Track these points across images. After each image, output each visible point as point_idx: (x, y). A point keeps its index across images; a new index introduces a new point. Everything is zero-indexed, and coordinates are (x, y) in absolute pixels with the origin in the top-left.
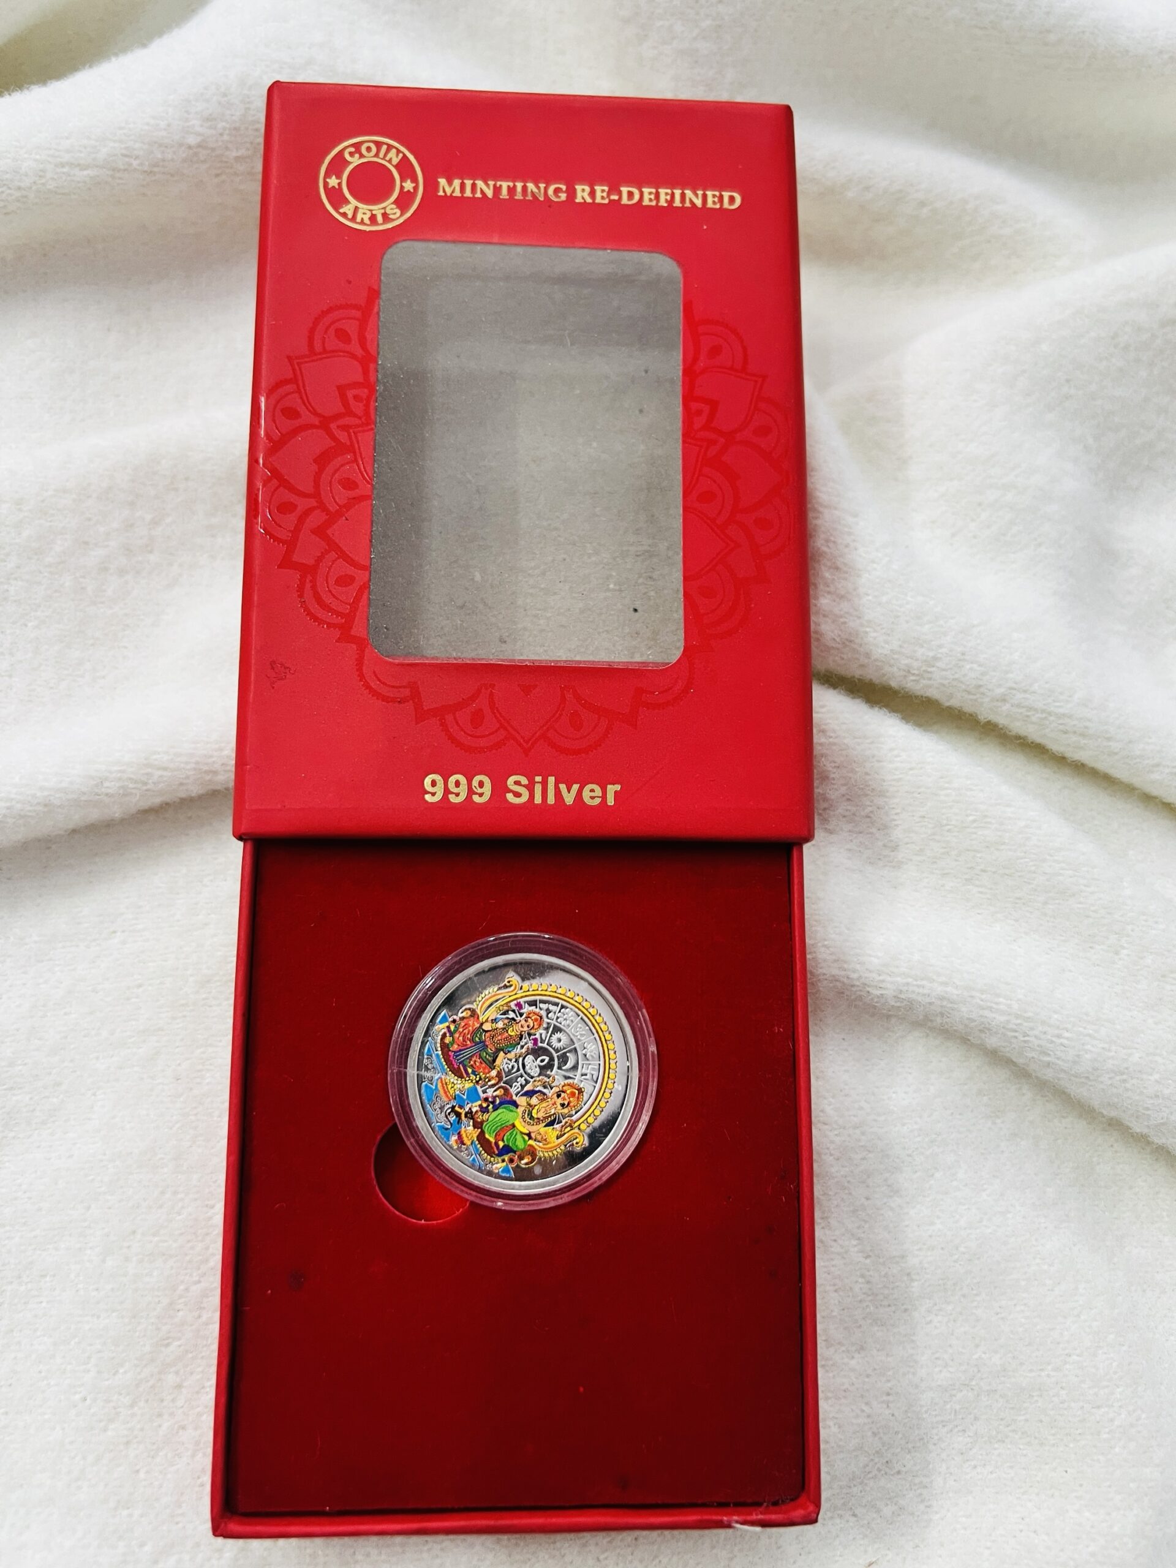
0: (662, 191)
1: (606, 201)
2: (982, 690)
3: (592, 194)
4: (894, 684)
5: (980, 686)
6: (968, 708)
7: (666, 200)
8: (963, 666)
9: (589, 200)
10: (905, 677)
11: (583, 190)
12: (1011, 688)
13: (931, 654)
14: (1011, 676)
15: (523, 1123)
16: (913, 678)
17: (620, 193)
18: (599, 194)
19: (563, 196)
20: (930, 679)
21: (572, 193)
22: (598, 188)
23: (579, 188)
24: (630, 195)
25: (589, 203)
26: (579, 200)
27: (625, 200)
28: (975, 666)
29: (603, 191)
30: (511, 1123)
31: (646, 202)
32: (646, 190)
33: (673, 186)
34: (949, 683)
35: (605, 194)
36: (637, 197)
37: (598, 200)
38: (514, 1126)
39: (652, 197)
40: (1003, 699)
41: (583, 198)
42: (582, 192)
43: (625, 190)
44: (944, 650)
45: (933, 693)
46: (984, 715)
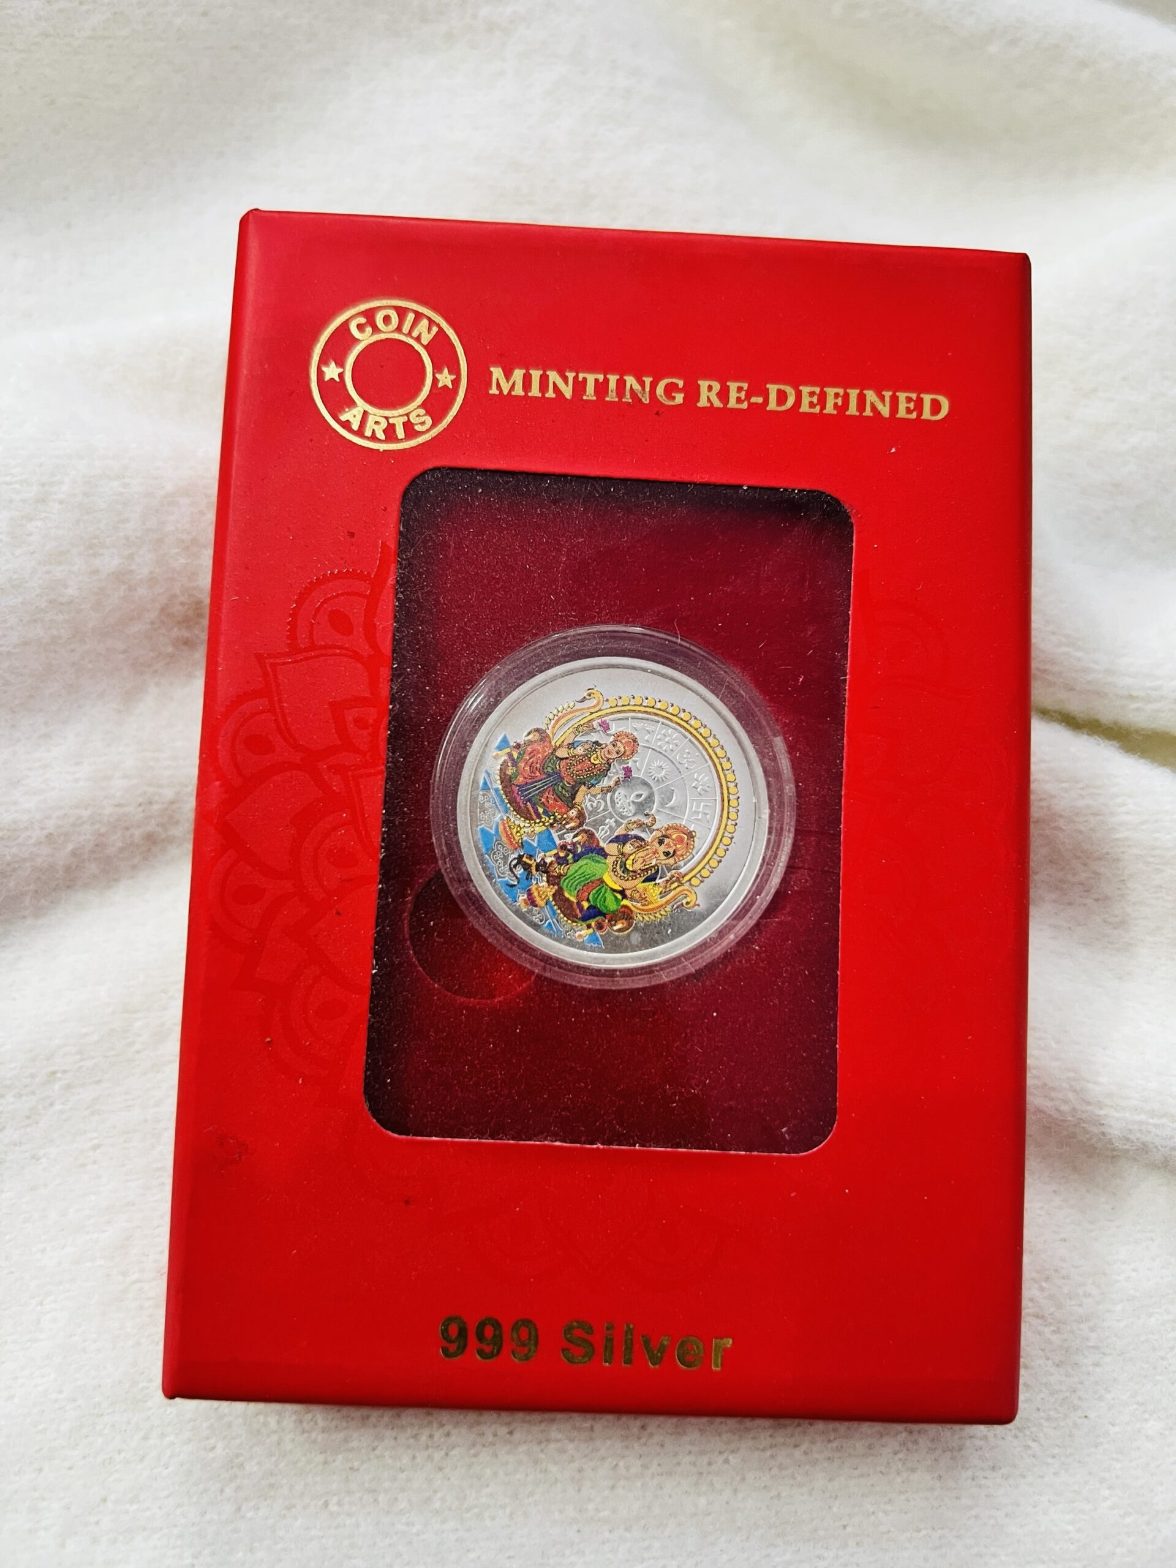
0: (830, 391)
1: (745, 405)
3: (724, 395)
7: (835, 405)
9: (717, 403)
11: (710, 388)
15: (615, 877)
17: (766, 395)
18: (733, 395)
19: (679, 398)
21: (692, 394)
22: (733, 386)
23: (704, 384)
24: (782, 397)
25: (718, 409)
26: (703, 403)
27: (772, 405)
29: (740, 389)
30: (598, 877)
31: (805, 408)
32: (805, 390)
33: (846, 383)
35: (743, 395)
36: (791, 401)
37: (732, 403)
38: (601, 881)
39: (815, 400)
41: (709, 399)
42: (708, 393)
43: (773, 389)
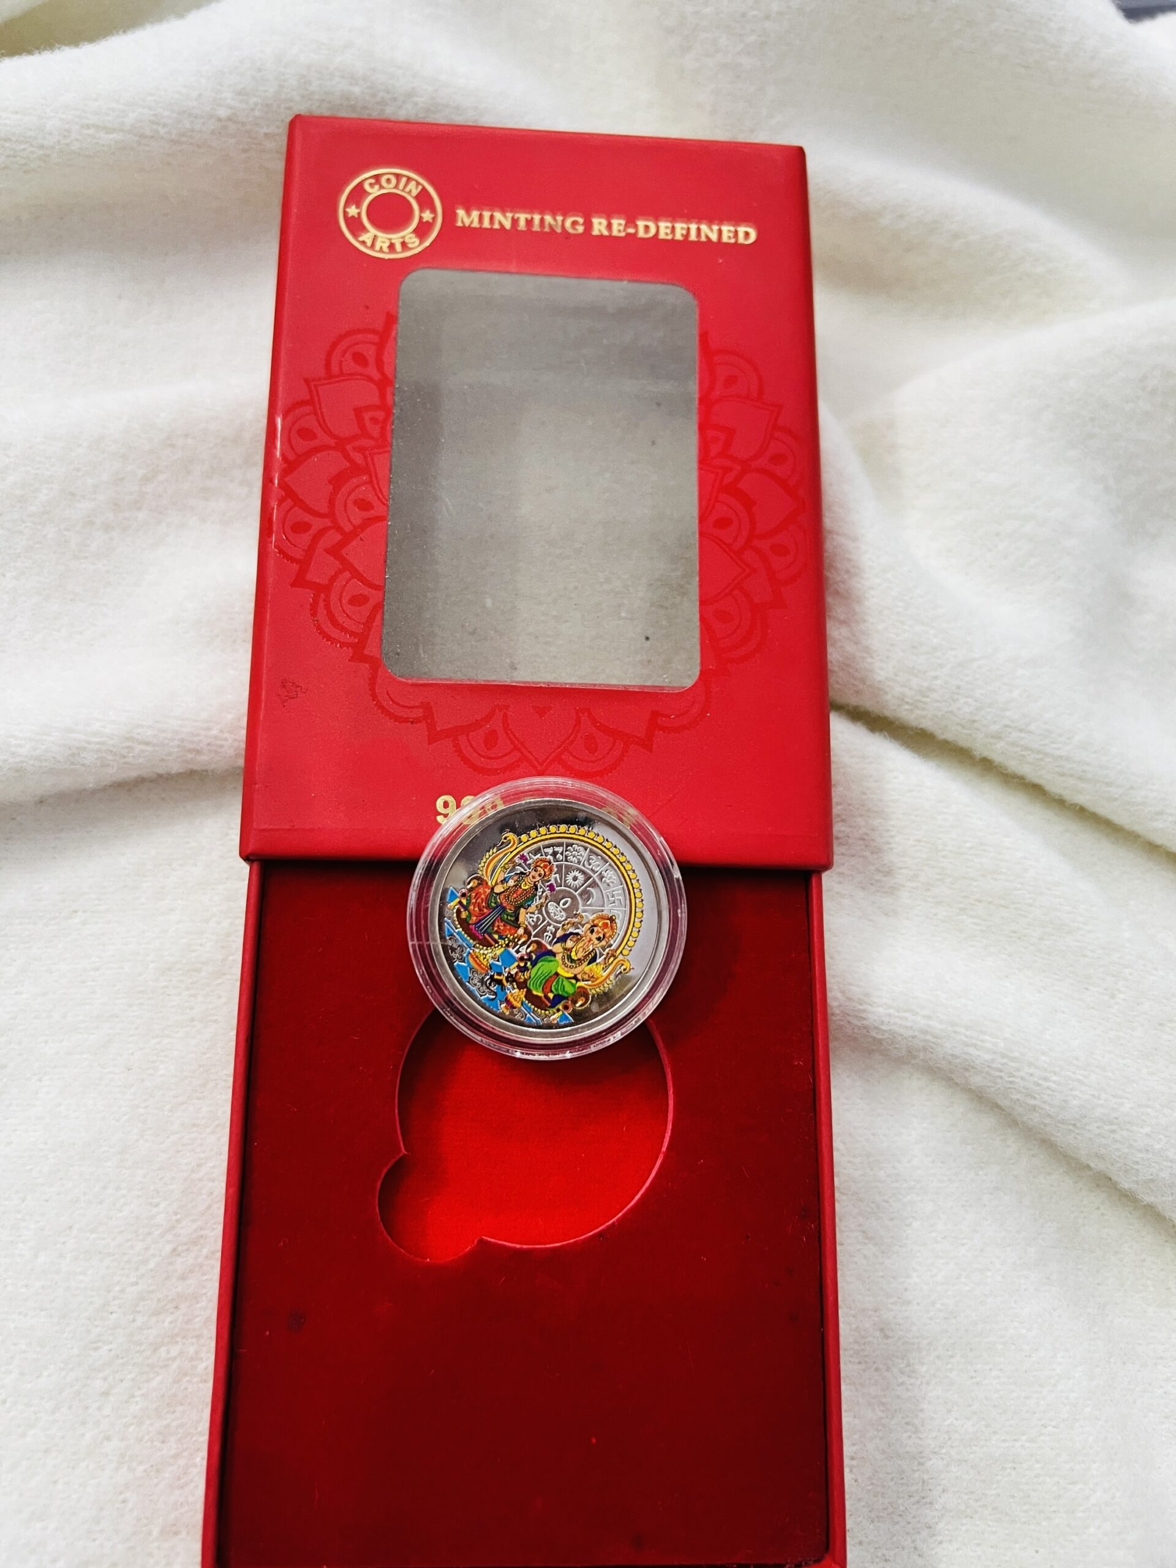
2: (976, 725)
4: (888, 713)
5: (974, 721)
6: (963, 743)
8: (957, 700)
10: (899, 705)
12: (1007, 726)
13: (925, 684)
14: (1008, 714)
16: (907, 707)
20: (923, 709)
28: (970, 700)
34: (942, 715)
38: (557, 974)
40: (998, 737)
44: (939, 682)
45: (927, 724)
46: (981, 749)
